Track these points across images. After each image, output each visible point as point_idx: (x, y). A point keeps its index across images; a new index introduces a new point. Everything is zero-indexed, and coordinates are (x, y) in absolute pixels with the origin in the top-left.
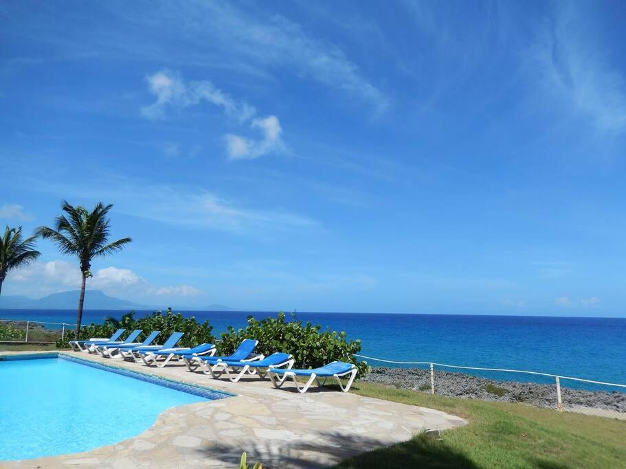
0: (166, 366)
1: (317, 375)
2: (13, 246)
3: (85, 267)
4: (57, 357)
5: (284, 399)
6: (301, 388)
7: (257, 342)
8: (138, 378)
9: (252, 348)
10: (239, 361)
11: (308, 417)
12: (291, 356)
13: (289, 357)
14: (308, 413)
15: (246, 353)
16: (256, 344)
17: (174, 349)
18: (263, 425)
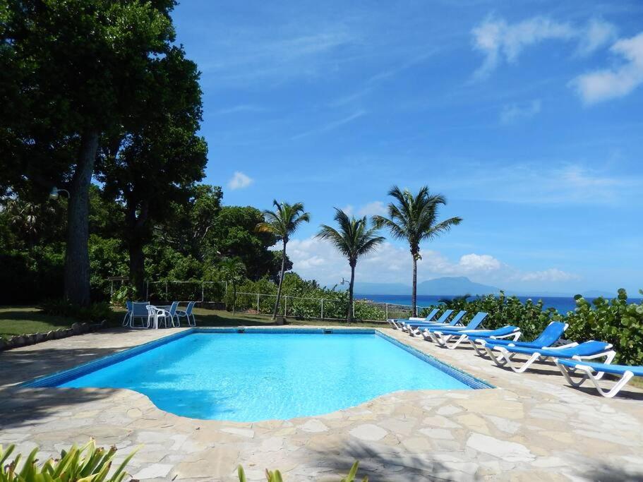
0: (457, 348)
1: (636, 374)
2: (360, 236)
3: (415, 250)
4: (374, 333)
5: (562, 402)
6: (606, 391)
7: (567, 325)
8: (420, 357)
9: (560, 333)
10: (541, 348)
11: (579, 432)
12: (611, 346)
13: (607, 347)
14: (584, 426)
15: (552, 339)
16: (565, 328)
17: (477, 331)
18: (493, 431)
